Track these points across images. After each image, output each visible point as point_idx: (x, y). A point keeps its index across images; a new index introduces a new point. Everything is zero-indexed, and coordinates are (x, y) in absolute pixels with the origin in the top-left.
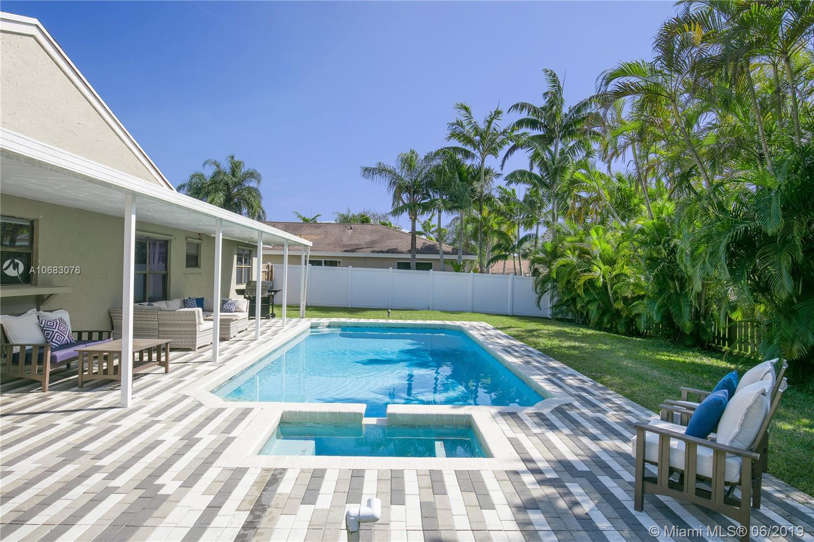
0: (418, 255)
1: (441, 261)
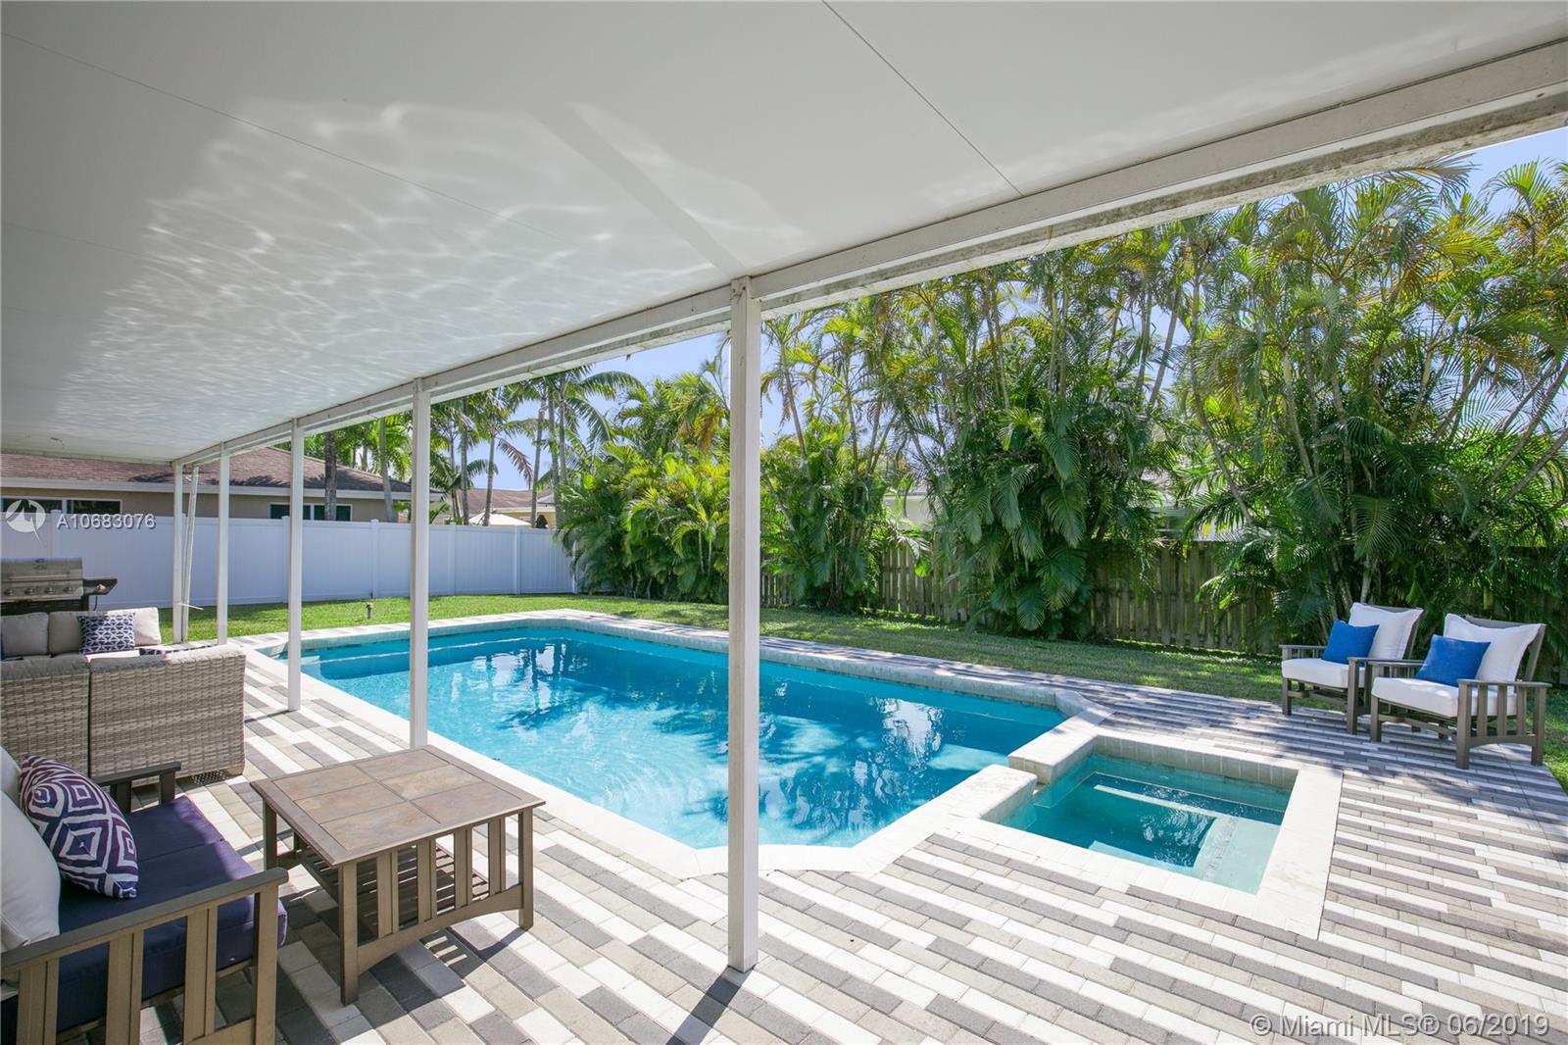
0: (339, 491)
1: (389, 504)
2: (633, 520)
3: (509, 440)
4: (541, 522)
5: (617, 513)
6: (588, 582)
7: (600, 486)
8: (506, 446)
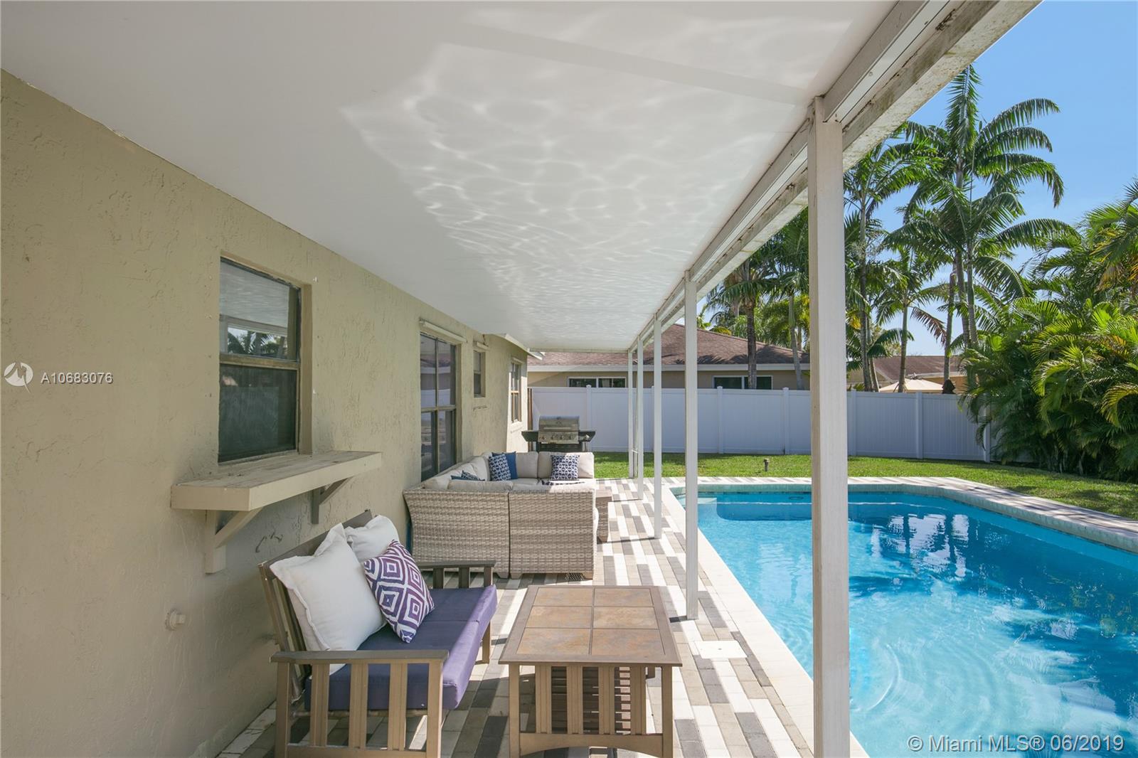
0: (760, 365)
1: (798, 374)
2: (1047, 385)
3: (922, 307)
4: (948, 387)
5: (1029, 376)
6: (1000, 451)
7: (1010, 348)
8: (920, 314)
